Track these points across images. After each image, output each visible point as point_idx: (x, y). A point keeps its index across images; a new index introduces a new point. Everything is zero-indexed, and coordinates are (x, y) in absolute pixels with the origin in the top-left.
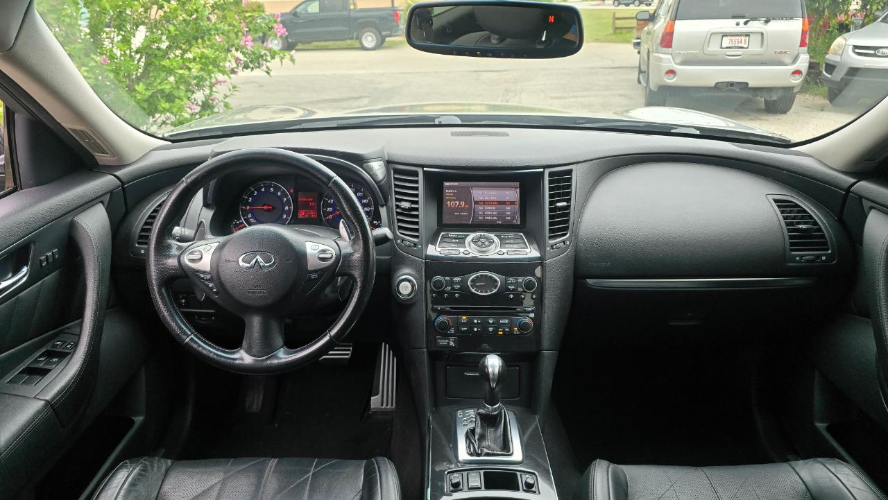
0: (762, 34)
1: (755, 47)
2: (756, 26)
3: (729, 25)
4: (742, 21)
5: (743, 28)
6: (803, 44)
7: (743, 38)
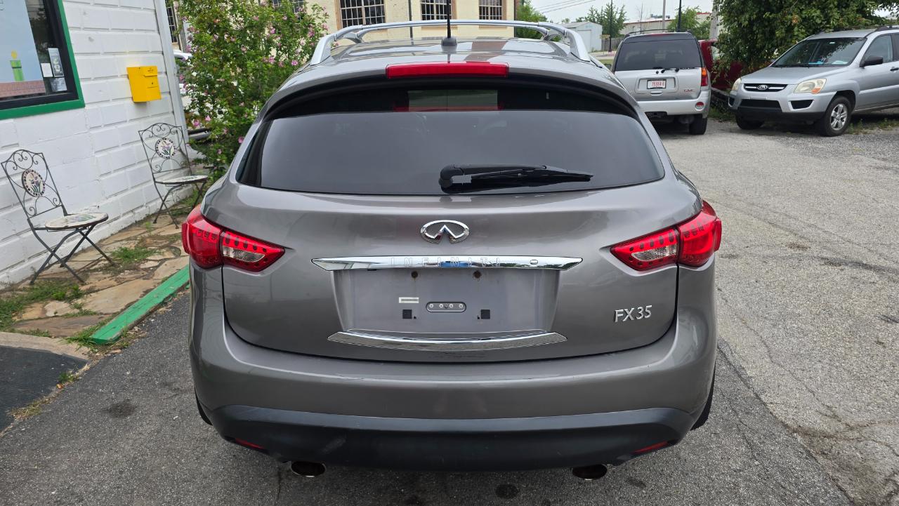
0: (674, 78)
1: (670, 87)
2: (670, 74)
3: (651, 73)
4: (660, 71)
5: (660, 75)
6: (703, 84)
7: (662, 82)
